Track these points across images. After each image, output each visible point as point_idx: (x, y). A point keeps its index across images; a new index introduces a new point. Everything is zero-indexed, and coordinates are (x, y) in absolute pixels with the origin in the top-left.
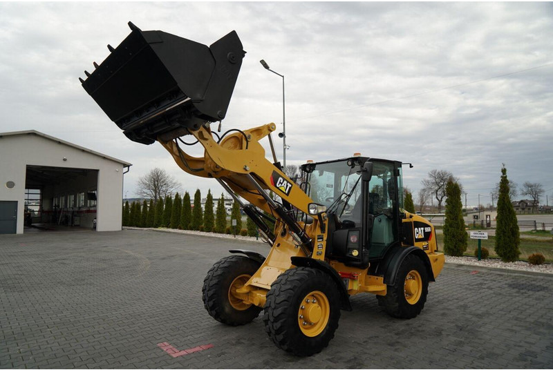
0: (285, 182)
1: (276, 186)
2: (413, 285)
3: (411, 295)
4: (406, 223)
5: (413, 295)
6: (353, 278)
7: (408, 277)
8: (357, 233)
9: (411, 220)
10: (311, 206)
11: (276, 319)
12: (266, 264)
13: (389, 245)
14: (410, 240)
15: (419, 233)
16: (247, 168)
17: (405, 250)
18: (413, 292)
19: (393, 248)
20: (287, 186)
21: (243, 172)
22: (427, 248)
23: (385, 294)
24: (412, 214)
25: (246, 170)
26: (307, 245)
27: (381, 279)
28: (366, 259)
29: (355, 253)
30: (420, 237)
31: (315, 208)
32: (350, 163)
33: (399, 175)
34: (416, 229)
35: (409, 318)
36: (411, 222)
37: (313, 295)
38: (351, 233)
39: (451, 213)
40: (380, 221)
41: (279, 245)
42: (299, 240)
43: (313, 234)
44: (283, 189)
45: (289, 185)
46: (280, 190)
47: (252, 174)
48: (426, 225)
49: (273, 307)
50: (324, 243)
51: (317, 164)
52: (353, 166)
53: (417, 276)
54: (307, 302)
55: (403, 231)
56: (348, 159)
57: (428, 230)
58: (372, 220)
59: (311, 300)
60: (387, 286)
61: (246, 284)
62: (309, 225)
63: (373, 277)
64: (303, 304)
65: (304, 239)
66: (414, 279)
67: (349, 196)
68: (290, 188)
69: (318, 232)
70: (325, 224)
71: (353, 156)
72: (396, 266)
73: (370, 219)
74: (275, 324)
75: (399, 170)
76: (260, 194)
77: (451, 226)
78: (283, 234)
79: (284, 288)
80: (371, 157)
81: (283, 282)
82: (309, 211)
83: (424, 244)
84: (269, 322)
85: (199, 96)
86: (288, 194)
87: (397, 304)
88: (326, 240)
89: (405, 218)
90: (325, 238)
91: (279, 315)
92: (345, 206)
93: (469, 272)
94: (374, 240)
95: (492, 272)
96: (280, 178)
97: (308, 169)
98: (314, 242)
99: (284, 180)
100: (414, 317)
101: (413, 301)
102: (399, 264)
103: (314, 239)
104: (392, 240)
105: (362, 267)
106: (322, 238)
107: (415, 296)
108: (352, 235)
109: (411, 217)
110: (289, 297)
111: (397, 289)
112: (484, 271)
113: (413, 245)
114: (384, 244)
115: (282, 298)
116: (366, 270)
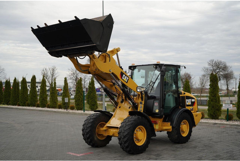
0: (126, 77)
1: (122, 79)
2: (185, 128)
3: (184, 132)
4: (182, 96)
5: (185, 132)
6: (156, 123)
7: (182, 123)
8: (158, 101)
9: (184, 95)
10: (138, 88)
11: (125, 137)
12: (114, 117)
13: (173, 107)
14: (184, 105)
15: (188, 102)
16: (111, 71)
17: (181, 110)
18: (184, 130)
19: (175, 109)
20: (127, 78)
21: (109, 72)
22: (192, 110)
23: (171, 130)
24: (185, 92)
25: (110, 71)
26: (135, 106)
27: (169, 123)
28: (162, 114)
29: (157, 111)
30: (189, 104)
31: (140, 89)
32: (155, 67)
33: (179, 72)
34: (187, 100)
35: (182, 143)
36: (184, 96)
37: (139, 128)
38: (155, 101)
39: (212, 92)
40: (169, 96)
41: (120, 107)
42: (132, 104)
43: (138, 101)
44: (125, 80)
45: (128, 78)
46: (124, 80)
47: (112, 73)
48: (192, 98)
49: (123, 132)
50: (143, 106)
51: (137, 66)
52: (156, 68)
53: (187, 123)
54: (137, 131)
55: (180, 101)
56: (154, 64)
57: (193, 100)
58: (165, 95)
59: (138, 130)
60: (172, 127)
61: (105, 126)
62: (136, 97)
63: (165, 123)
64: (135, 131)
65: (134, 104)
66: (185, 124)
67: (154, 83)
68: (128, 79)
69: (140, 100)
70: (143, 97)
71: (156, 63)
72: (176, 118)
73: (164, 94)
74: (124, 139)
75: (178, 70)
76: (111, 82)
77: (212, 100)
78: (122, 102)
79: (127, 124)
80: (165, 64)
81: (127, 121)
82: (137, 90)
83: (191, 107)
84: (121, 139)
85: (98, 43)
86: (127, 82)
87: (177, 136)
88: (144, 104)
89: (182, 94)
90: (143, 103)
91: (126, 135)
92: (152, 88)
93: (220, 127)
94: (166, 105)
95: (232, 126)
96: (124, 75)
97: (132, 69)
98: (138, 105)
99: (126, 75)
100: (185, 143)
101: (184, 135)
102: (178, 116)
103: (138, 104)
104: (175, 105)
105: (160, 117)
106: (142, 103)
107: (185, 133)
108: (155, 102)
109: (184, 94)
110: (130, 127)
111: (177, 129)
112: (228, 126)
113: (185, 108)
114: (171, 107)
115: (127, 128)
116: (162, 120)
